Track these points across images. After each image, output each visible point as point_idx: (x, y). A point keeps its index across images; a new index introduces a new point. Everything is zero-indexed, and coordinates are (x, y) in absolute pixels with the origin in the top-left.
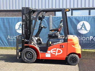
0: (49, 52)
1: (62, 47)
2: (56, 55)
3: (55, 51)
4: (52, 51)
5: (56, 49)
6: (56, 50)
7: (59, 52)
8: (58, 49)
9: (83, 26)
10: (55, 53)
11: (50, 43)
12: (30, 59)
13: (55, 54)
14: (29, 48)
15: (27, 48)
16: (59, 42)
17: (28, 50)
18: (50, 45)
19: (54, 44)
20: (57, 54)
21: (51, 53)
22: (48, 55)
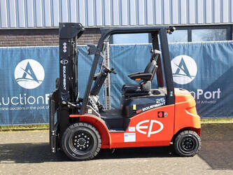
0: (131, 129)
1: (163, 116)
2: (149, 136)
3: (146, 127)
4: (138, 127)
5: (148, 121)
6: (148, 124)
7: (156, 127)
8: (152, 121)
9: (182, 67)
10: (147, 130)
11: (135, 108)
12: (84, 150)
13: (145, 133)
14: (81, 124)
15: (76, 125)
16: (156, 106)
17: (80, 129)
18: (134, 113)
19: (144, 110)
20: (150, 133)
21: (136, 132)
22: (129, 138)
